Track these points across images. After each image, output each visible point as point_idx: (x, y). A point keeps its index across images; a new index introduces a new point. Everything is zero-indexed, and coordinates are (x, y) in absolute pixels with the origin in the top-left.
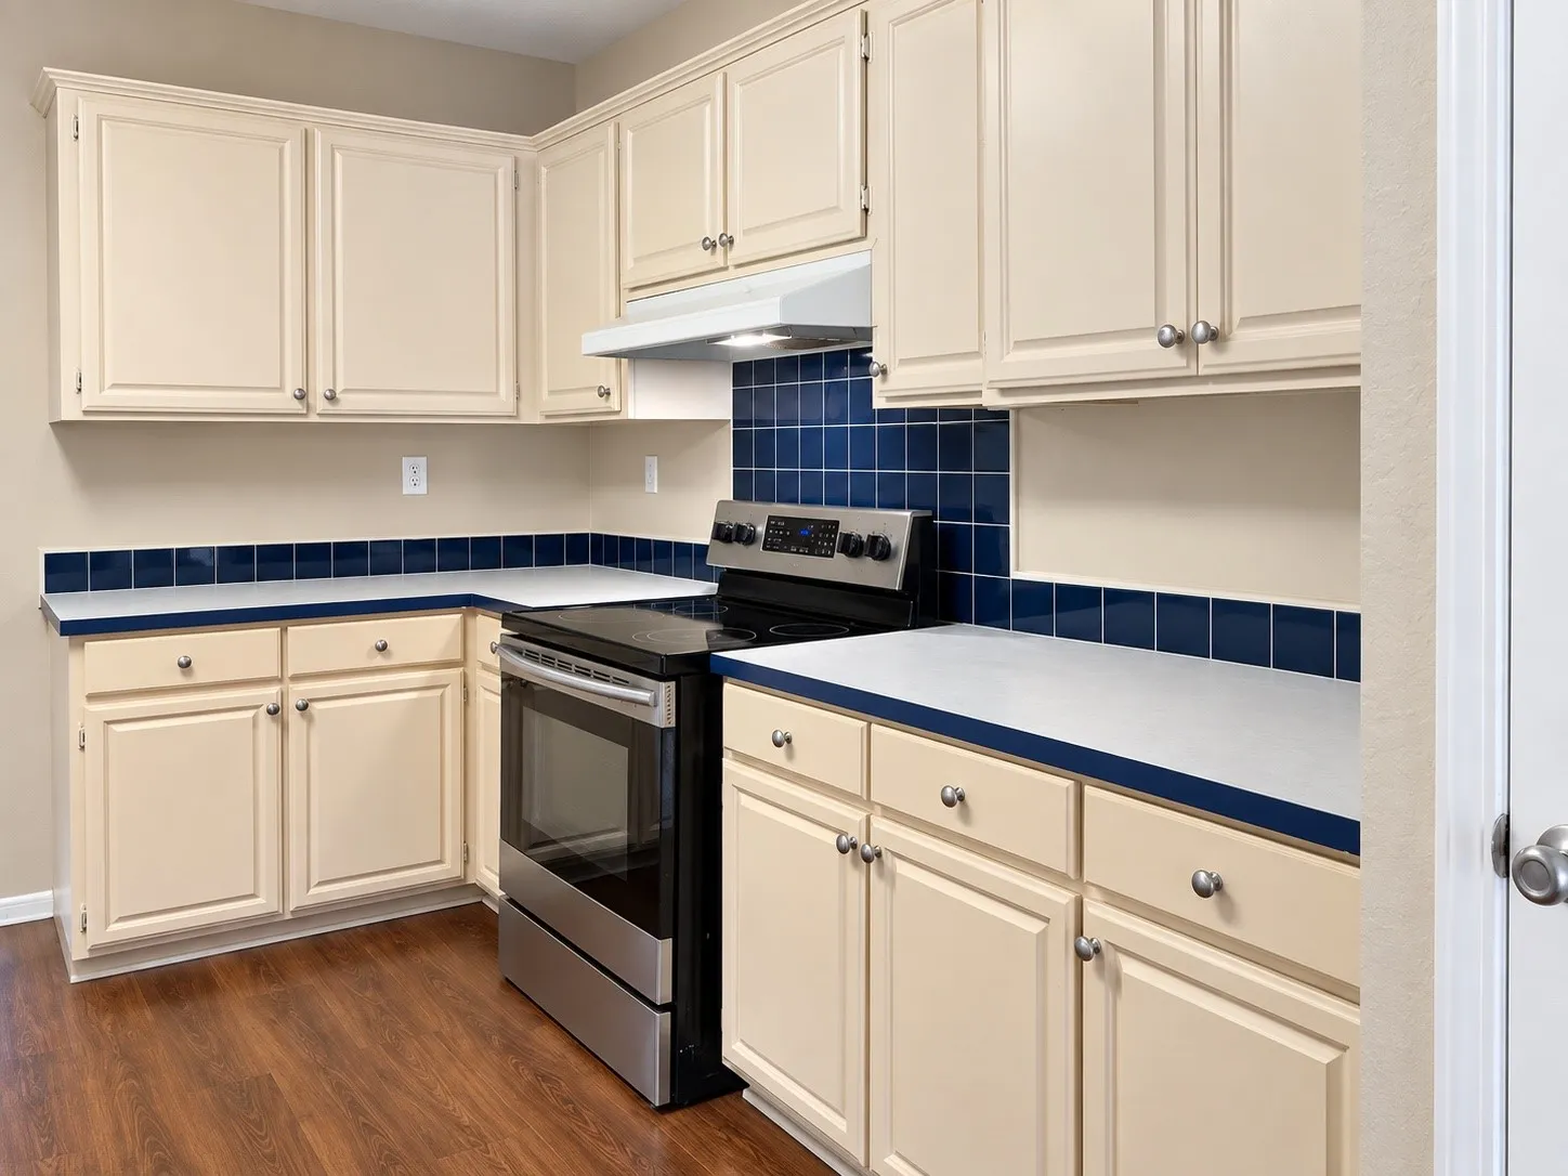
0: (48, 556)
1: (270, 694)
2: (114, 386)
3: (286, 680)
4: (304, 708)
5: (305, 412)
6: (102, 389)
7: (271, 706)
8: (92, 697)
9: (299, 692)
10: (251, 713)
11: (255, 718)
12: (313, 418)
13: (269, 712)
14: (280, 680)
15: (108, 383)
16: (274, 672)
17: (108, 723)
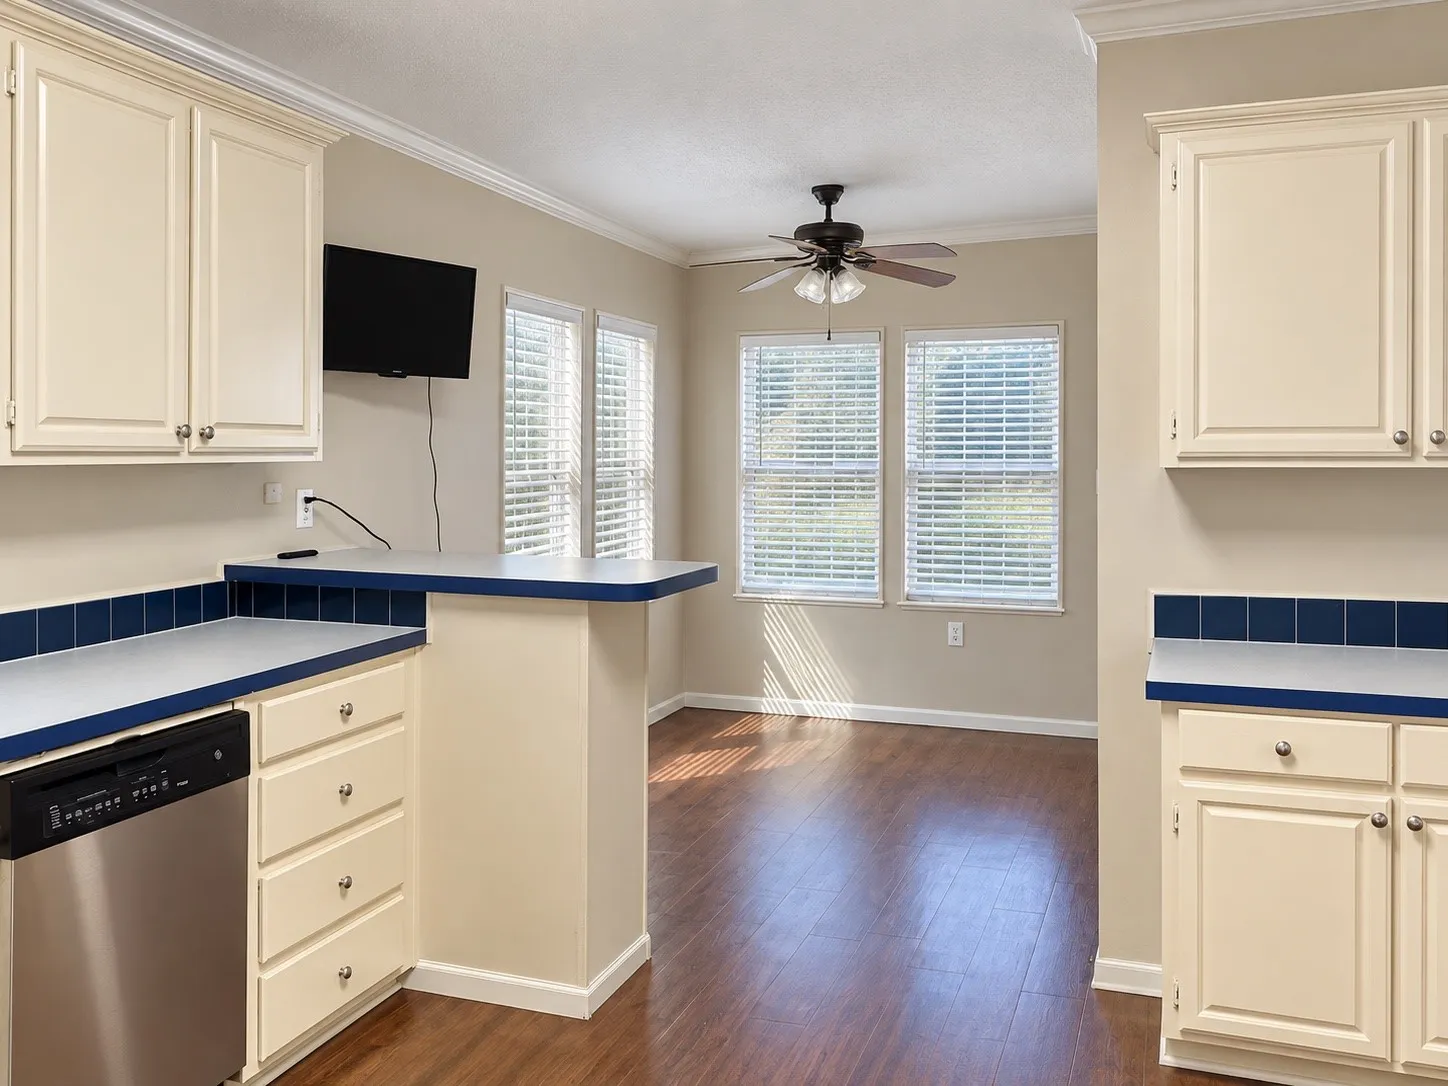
0: (1157, 598)
1: (1378, 802)
2: (1210, 430)
3: (1399, 788)
4: (1416, 827)
5: (1409, 455)
6: (1196, 434)
7: (1377, 816)
8: (1188, 771)
9: (1412, 805)
10: (1353, 823)
11: (1358, 831)
12: (1421, 463)
13: (1374, 823)
14: (1388, 786)
15: (1203, 426)
16: (1384, 776)
17: (1204, 803)
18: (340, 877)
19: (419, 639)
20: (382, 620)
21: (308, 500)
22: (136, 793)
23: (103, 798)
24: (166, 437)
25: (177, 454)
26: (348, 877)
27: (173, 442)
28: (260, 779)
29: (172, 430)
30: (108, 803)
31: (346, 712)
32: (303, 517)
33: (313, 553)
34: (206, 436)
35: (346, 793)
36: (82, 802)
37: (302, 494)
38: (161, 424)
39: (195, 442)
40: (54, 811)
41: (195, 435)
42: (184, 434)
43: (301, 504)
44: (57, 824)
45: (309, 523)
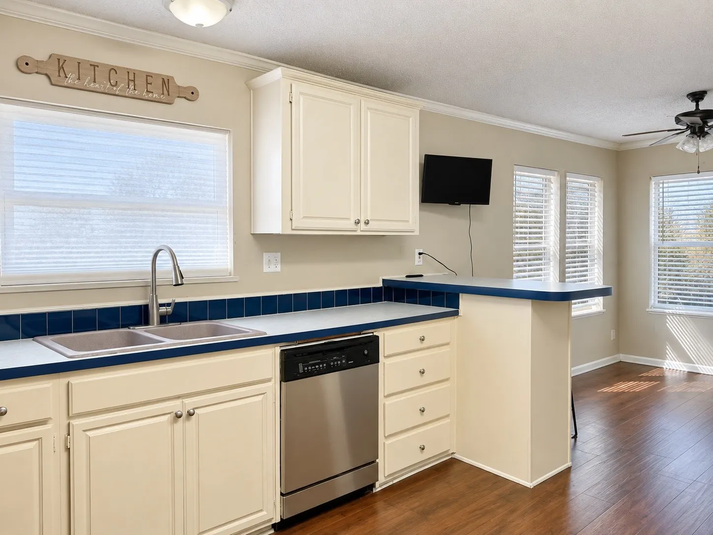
18: (421, 407)
19: (456, 314)
20: (441, 305)
21: (420, 254)
22: (332, 364)
23: (318, 364)
24: (350, 225)
25: (356, 231)
26: (423, 408)
27: (354, 227)
28: (384, 363)
29: (353, 222)
30: (321, 366)
31: (422, 340)
32: (418, 261)
33: (421, 276)
34: (367, 223)
35: (422, 372)
36: (311, 364)
37: (417, 251)
38: (348, 219)
39: (362, 225)
40: (301, 366)
41: (362, 223)
42: (358, 222)
43: (417, 256)
44: (301, 371)
45: (421, 263)
